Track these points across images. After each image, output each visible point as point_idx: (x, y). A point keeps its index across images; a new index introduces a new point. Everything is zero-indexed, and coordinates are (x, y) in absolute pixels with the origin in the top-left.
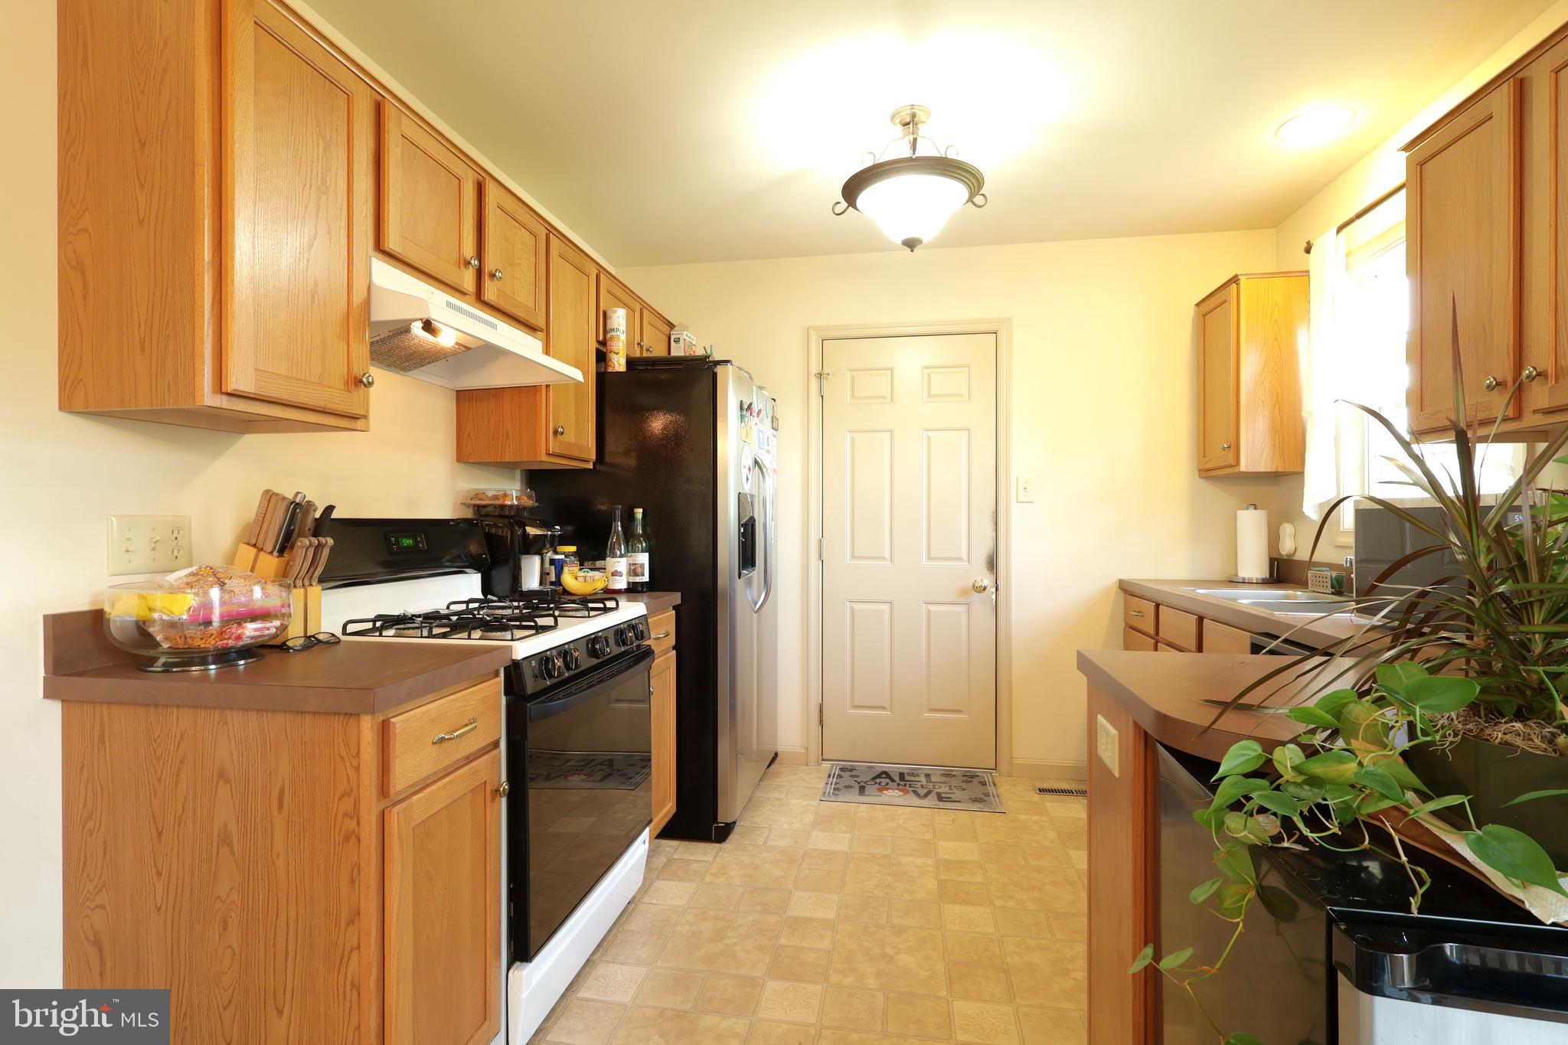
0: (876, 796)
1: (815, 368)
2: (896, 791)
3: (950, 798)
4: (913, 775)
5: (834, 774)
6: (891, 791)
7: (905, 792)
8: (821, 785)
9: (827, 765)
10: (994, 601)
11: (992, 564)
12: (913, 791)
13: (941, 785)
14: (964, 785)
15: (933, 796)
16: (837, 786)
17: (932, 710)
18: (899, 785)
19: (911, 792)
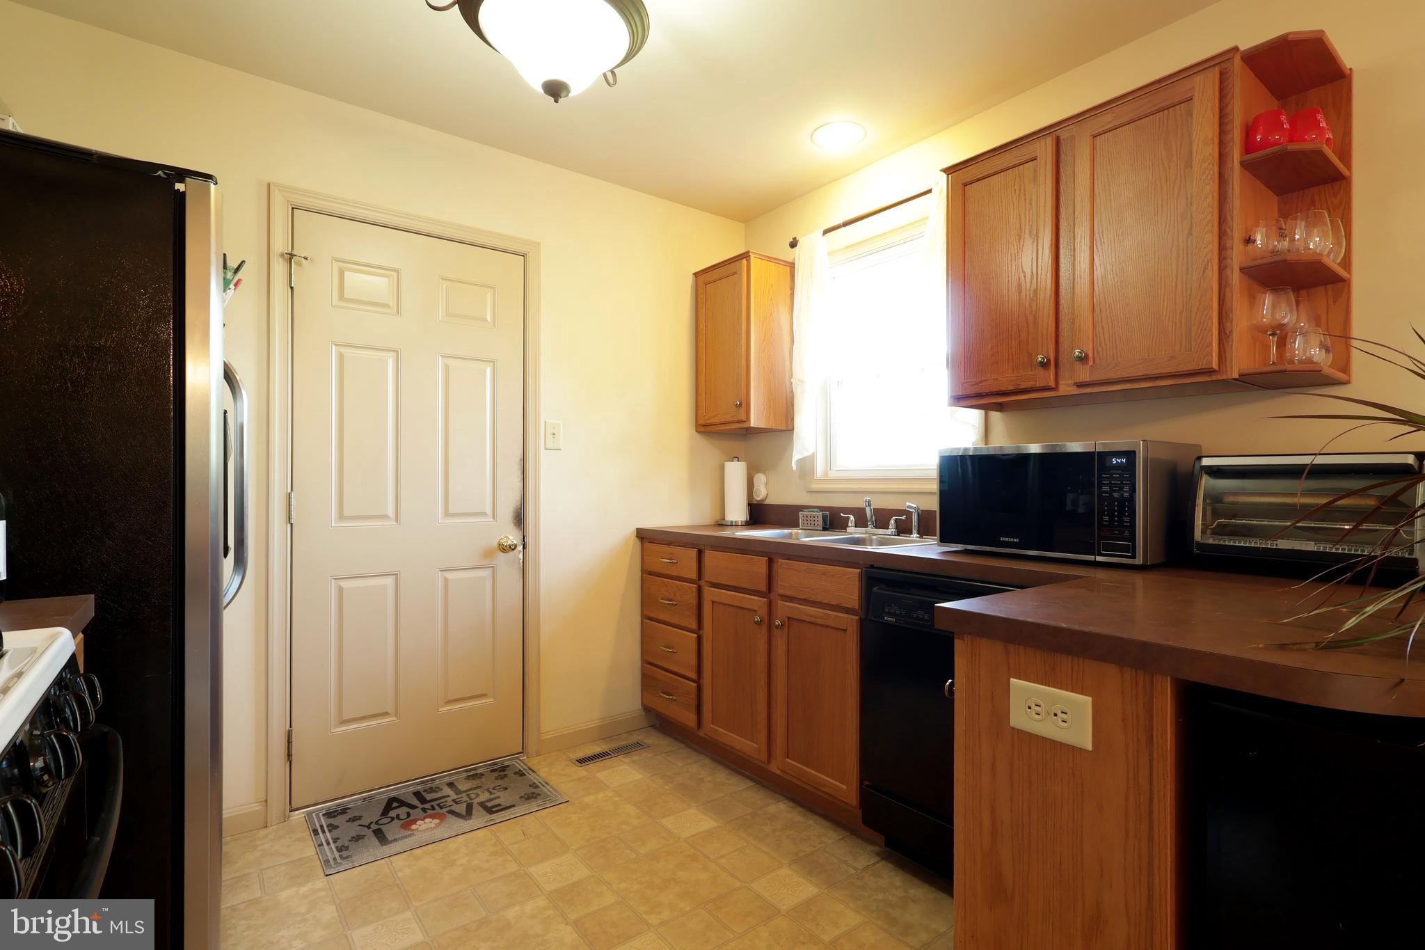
0: (405, 837)
1: (280, 244)
2: (428, 820)
3: (499, 805)
4: (431, 790)
5: (322, 827)
6: (419, 822)
7: (441, 817)
8: (310, 851)
9: (299, 815)
10: (521, 561)
11: (520, 519)
12: (448, 812)
13: (475, 791)
14: (499, 782)
15: (477, 810)
16: (339, 844)
17: (449, 702)
18: (424, 810)
19: (447, 814)
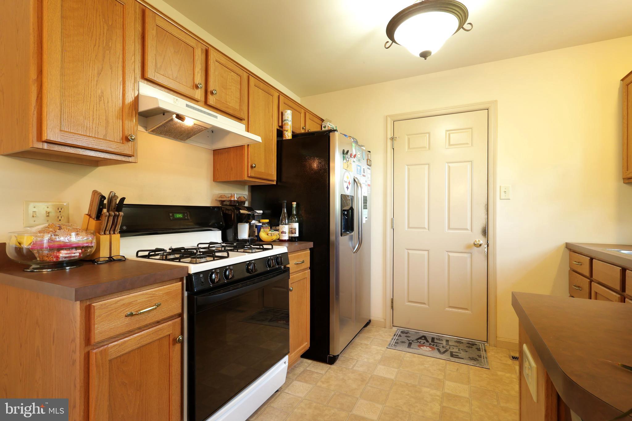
0: (416, 349)
1: (390, 135)
2: (428, 348)
3: (458, 356)
4: (439, 339)
5: (397, 334)
6: (425, 347)
7: (433, 349)
8: (389, 340)
9: (395, 329)
10: (486, 252)
11: (485, 232)
12: (437, 349)
13: (454, 347)
14: (466, 349)
15: (448, 353)
16: (397, 341)
17: (450, 307)
18: (430, 344)
19: (436, 350)
